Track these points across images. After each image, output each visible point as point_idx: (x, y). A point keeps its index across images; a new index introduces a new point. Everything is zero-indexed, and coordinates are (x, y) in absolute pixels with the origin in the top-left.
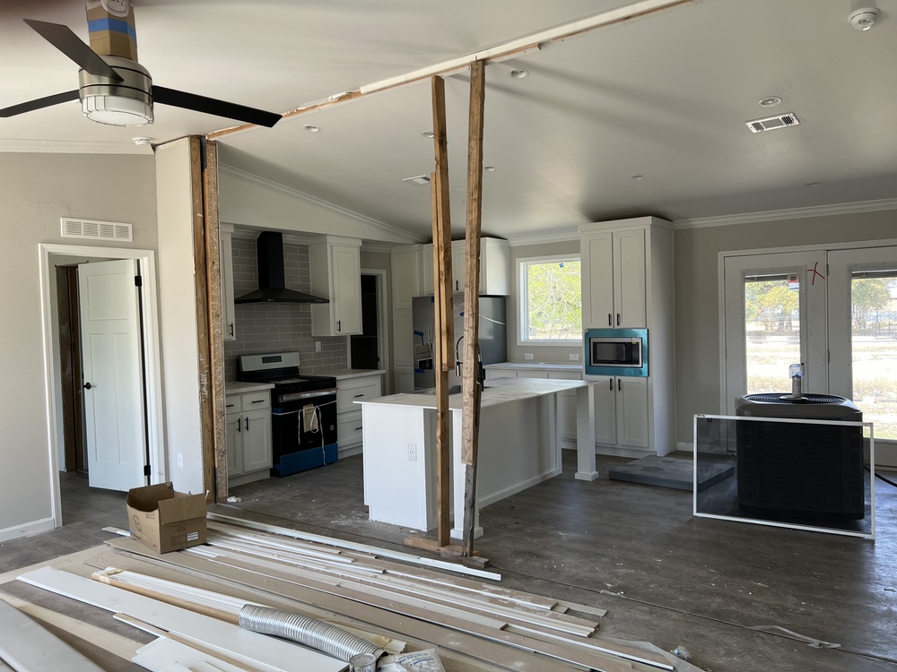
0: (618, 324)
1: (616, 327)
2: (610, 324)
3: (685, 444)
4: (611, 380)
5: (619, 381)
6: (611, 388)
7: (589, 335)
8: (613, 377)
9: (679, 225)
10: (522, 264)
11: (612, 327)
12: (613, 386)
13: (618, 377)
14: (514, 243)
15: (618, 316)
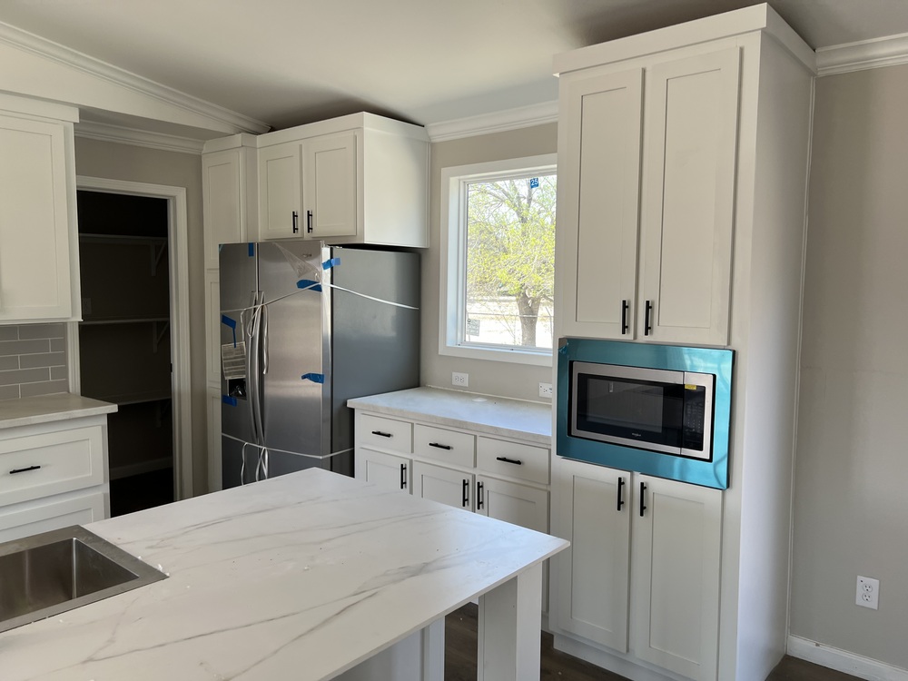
0: (648, 329)
1: (642, 338)
2: (625, 328)
3: (810, 644)
4: (621, 483)
5: (643, 487)
6: (620, 503)
7: (569, 350)
8: (626, 475)
9: (837, 59)
10: (453, 180)
11: (629, 337)
12: (626, 498)
13: (640, 478)
14: (441, 132)
15: (648, 306)
